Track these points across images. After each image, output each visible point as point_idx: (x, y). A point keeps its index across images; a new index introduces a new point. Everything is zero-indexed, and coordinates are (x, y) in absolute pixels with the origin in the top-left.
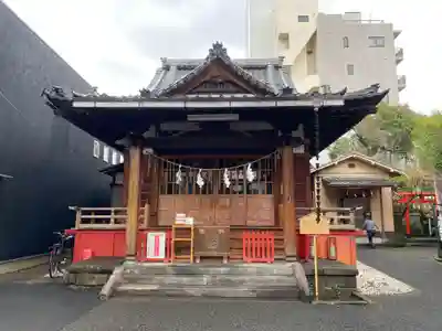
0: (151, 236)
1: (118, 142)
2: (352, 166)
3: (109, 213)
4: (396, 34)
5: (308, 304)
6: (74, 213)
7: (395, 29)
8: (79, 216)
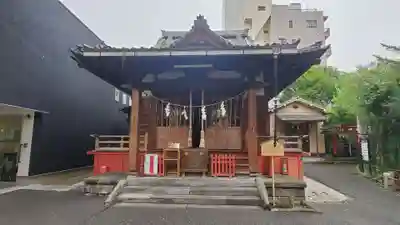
0: (148, 157)
1: (124, 86)
2: (296, 107)
3: (119, 139)
4: (325, 18)
5: (267, 211)
6: (94, 139)
7: (325, 15)
8: (97, 142)
